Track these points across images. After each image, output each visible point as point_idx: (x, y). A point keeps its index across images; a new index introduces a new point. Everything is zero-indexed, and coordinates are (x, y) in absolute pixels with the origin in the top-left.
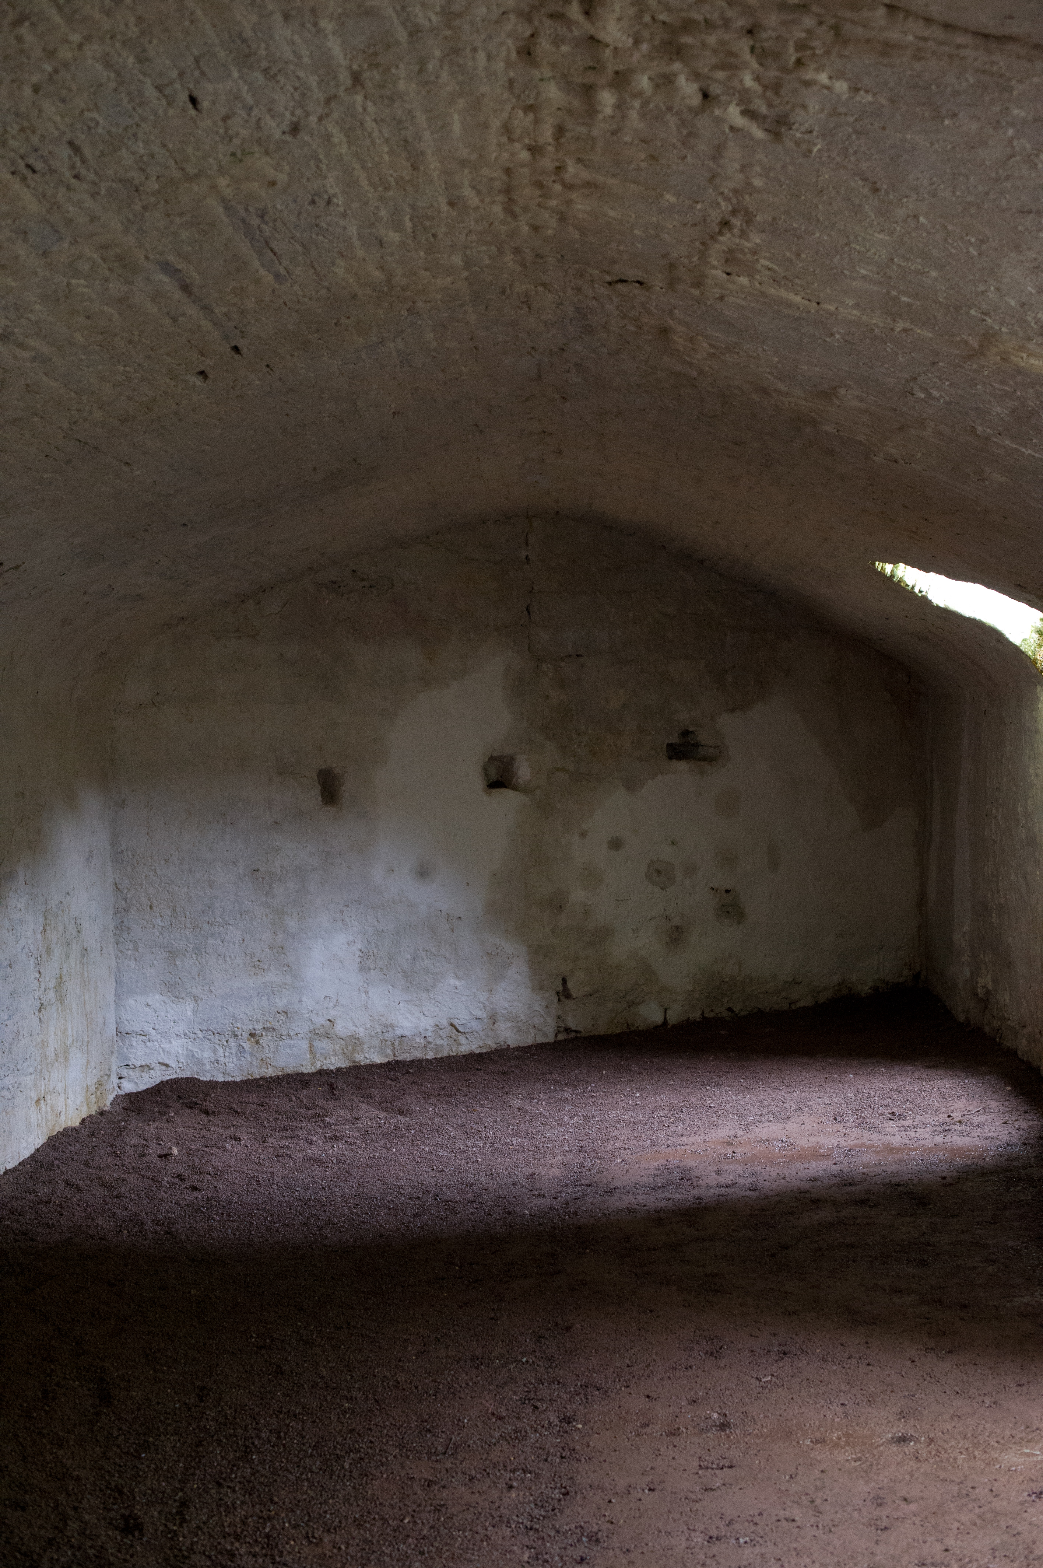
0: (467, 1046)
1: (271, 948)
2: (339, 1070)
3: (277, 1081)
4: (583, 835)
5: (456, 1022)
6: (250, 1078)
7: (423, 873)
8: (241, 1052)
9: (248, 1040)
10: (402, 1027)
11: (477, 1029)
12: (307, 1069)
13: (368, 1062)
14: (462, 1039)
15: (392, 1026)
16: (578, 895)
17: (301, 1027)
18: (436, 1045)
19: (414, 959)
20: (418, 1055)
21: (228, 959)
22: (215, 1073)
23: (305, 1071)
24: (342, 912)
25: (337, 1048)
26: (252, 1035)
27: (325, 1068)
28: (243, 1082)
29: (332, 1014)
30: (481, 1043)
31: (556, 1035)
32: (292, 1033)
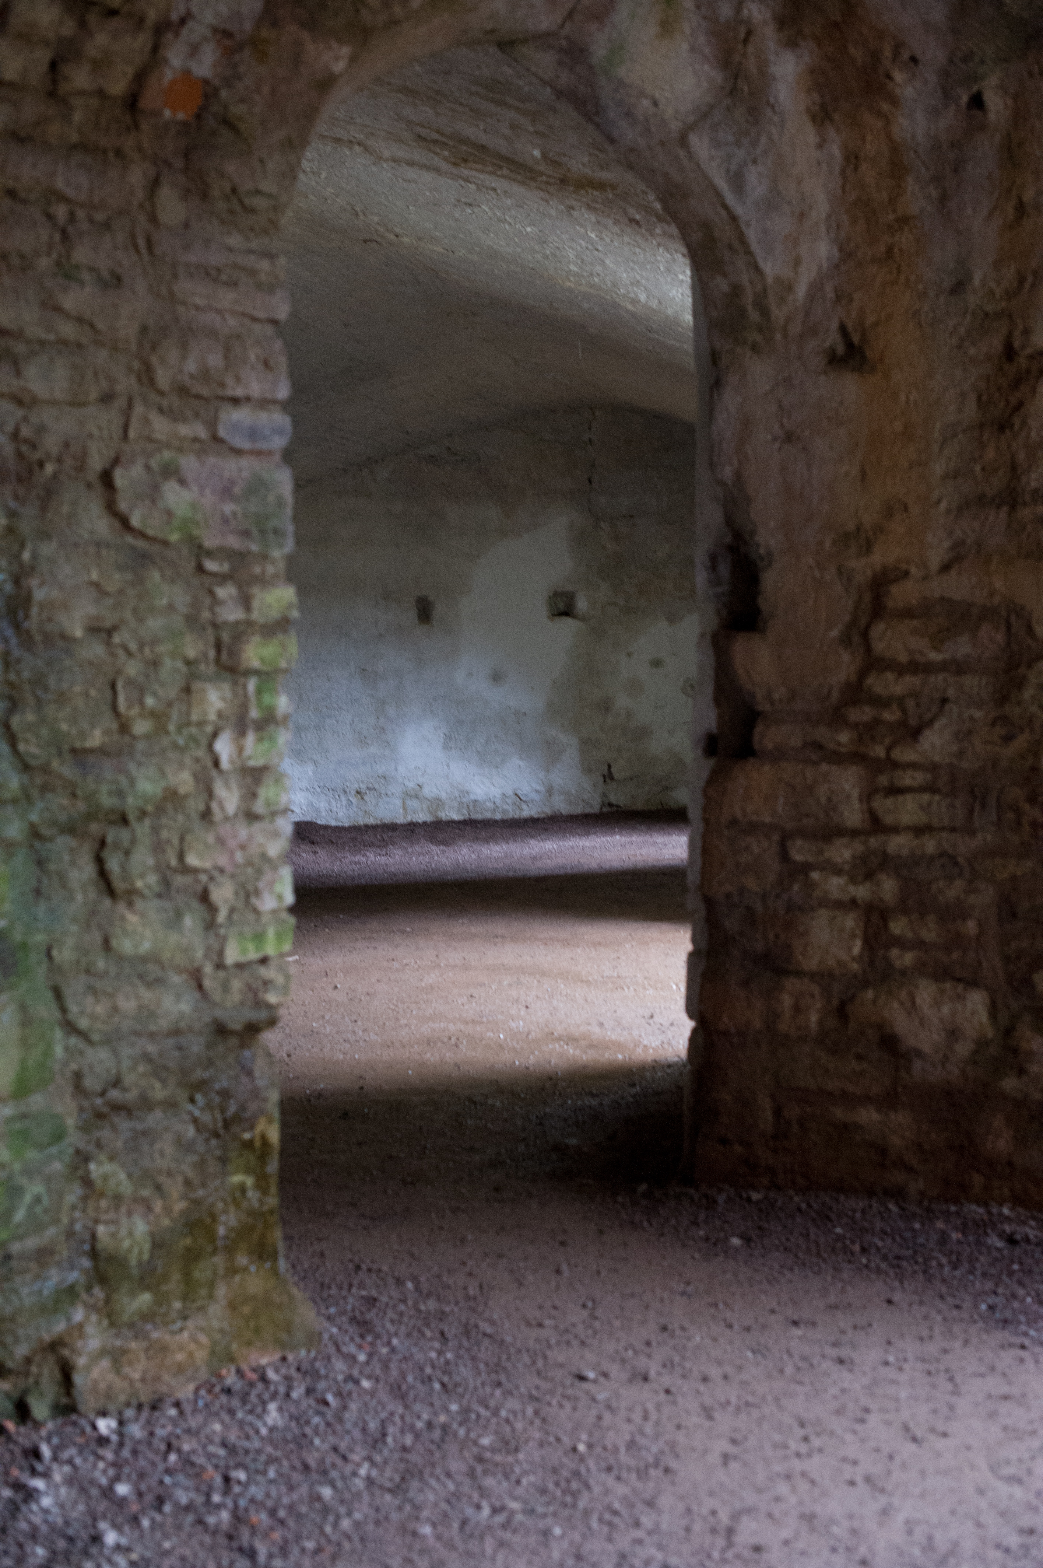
0: (527, 812)
1: (374, 729)
2: (425, 824)
3: (374, 827)
4: (630, 655)
5: (519, 793)
6: (356, 824)
7: (497, 678)
8: (349, 805)
9: (356, 796)
10: (475, 794)
11: (536, 799)
12: (401, 820)
13: (448, 818)
14: (524, 806)
15: (467, 793)
16: (622, 701)
17: (395, 789)
18: (503, 809)
19: (487, 743)
20: (488, 815)
21: (341, 735)
22: (329, 819)
23: (398, 822)
24: (431, 704)
25: (424, 806)
26: (358, 792)
27: (414, 820)
28: (350, 827)
29: (421, 780)
30: (540, 810)
31: (601, 808)
32: (389, 793)
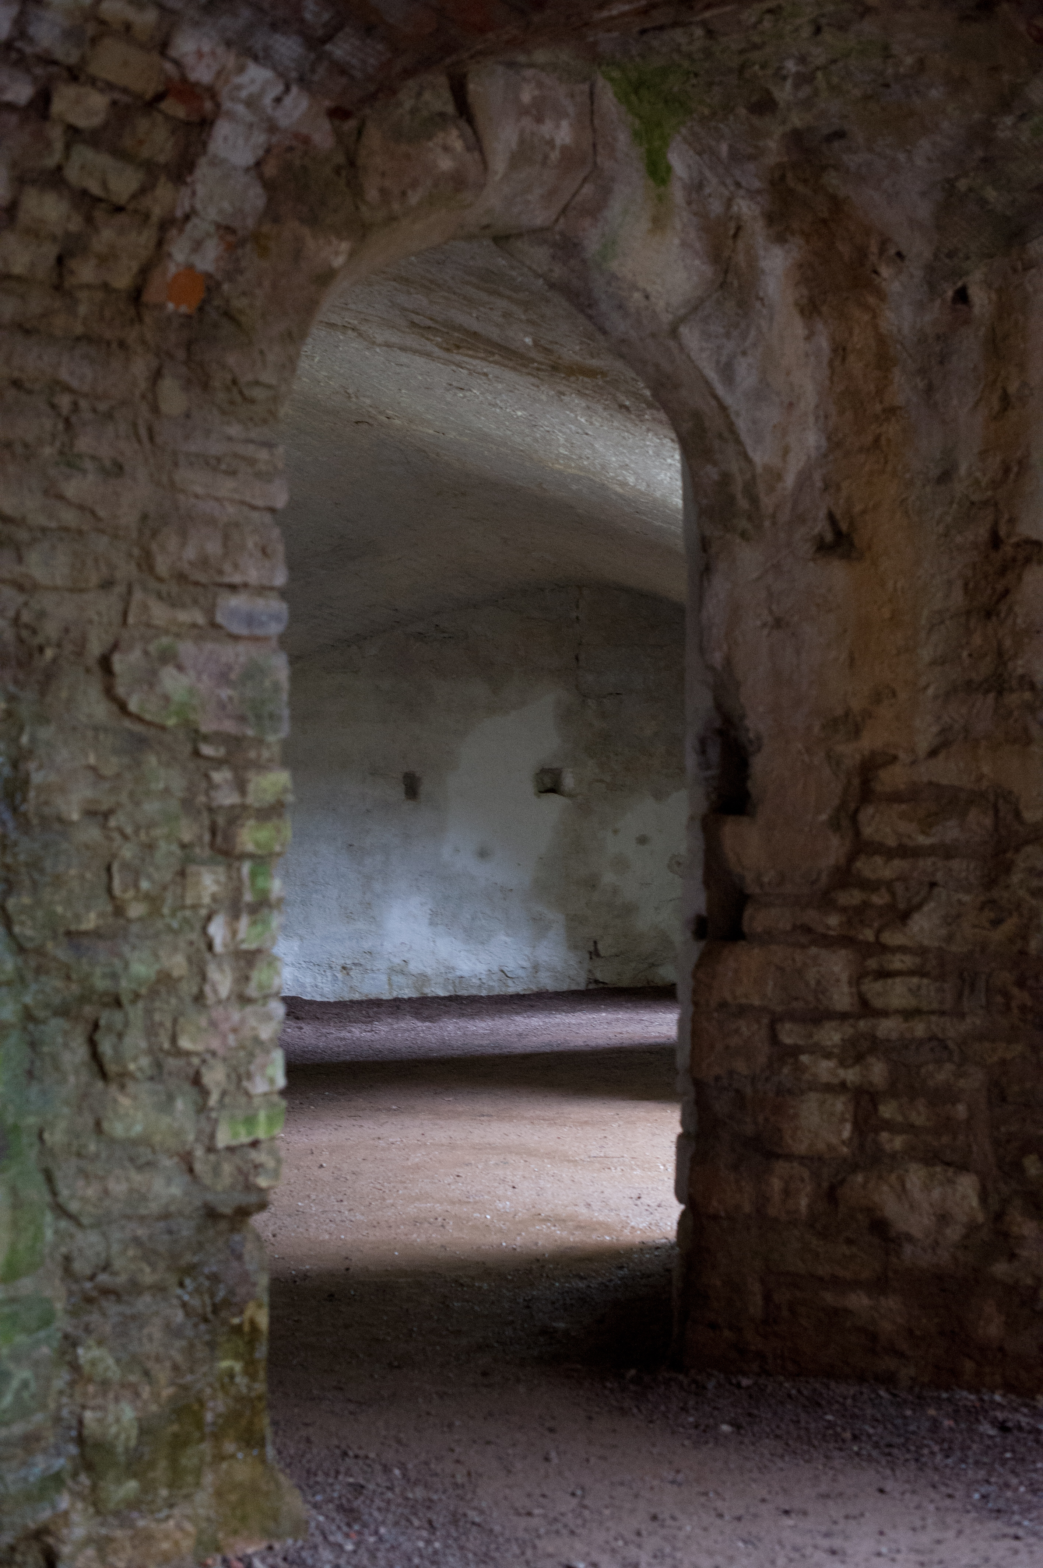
0: (513, 988)
1: (361, 903)
2: (410, 999)
3: (360, 1003)
4: (616, 832)
5: (505, 969)
6: (341, 1000)
7: (483, 854)
8: (334, 980)
9: (341, 971)
10: (461, 970)
11: (523, 975)
12: (386, 996)
13: (434, 994)
14: (510, 982)
15: (453, 968)
16: (609, 878)
17: (381, 965)
18: (489, 986)
19: (473, 919)
20: (474, 992)
21: (327, 910)
22: (314, 994)
23: (384, 998)
24: (417, 880)
25: (410, 982)
26: (344, 968)
27: (400, 997)
28: (335, 1003)
29: (407, 956)
30: (525, 987)
31: (587, 985)
32: (375, 968)
